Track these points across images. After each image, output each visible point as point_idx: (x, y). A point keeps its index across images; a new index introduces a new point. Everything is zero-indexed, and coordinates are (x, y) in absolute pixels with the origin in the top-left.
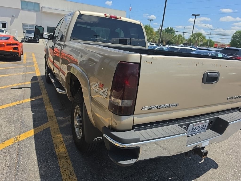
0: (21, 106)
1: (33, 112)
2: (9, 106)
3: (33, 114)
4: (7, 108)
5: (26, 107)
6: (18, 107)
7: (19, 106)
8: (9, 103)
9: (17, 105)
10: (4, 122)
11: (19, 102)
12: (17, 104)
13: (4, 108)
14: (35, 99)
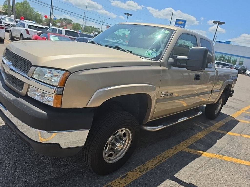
0: (222, 152)
1: (217, 141)
2: (234, 159)
3: (218, 140)
4: (237, 158)
5: (217, 148)
6: (226, 153)
7: (223, 153)
8: (233, 163)
9: (225, 155)
10: (245, 146)
11: (220, 158)
12: (223, 156)
13: (240, 159)
14: (198, 151)
